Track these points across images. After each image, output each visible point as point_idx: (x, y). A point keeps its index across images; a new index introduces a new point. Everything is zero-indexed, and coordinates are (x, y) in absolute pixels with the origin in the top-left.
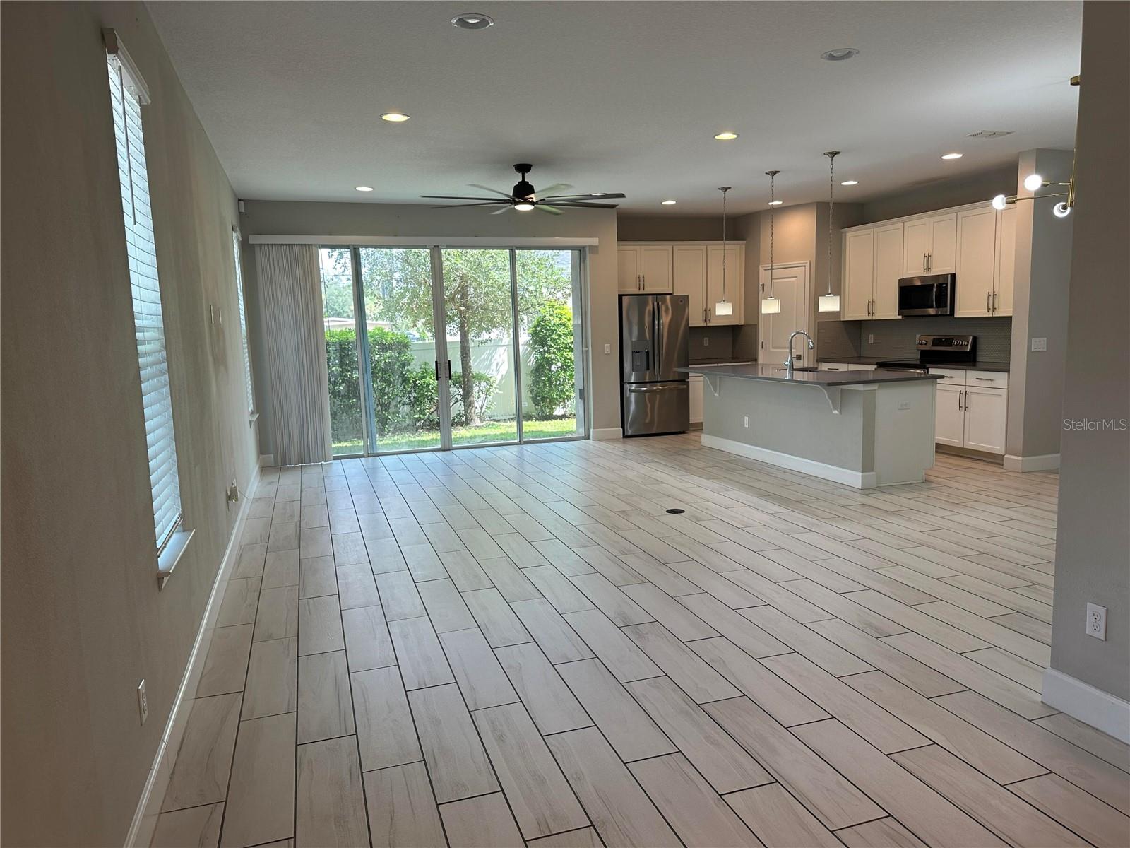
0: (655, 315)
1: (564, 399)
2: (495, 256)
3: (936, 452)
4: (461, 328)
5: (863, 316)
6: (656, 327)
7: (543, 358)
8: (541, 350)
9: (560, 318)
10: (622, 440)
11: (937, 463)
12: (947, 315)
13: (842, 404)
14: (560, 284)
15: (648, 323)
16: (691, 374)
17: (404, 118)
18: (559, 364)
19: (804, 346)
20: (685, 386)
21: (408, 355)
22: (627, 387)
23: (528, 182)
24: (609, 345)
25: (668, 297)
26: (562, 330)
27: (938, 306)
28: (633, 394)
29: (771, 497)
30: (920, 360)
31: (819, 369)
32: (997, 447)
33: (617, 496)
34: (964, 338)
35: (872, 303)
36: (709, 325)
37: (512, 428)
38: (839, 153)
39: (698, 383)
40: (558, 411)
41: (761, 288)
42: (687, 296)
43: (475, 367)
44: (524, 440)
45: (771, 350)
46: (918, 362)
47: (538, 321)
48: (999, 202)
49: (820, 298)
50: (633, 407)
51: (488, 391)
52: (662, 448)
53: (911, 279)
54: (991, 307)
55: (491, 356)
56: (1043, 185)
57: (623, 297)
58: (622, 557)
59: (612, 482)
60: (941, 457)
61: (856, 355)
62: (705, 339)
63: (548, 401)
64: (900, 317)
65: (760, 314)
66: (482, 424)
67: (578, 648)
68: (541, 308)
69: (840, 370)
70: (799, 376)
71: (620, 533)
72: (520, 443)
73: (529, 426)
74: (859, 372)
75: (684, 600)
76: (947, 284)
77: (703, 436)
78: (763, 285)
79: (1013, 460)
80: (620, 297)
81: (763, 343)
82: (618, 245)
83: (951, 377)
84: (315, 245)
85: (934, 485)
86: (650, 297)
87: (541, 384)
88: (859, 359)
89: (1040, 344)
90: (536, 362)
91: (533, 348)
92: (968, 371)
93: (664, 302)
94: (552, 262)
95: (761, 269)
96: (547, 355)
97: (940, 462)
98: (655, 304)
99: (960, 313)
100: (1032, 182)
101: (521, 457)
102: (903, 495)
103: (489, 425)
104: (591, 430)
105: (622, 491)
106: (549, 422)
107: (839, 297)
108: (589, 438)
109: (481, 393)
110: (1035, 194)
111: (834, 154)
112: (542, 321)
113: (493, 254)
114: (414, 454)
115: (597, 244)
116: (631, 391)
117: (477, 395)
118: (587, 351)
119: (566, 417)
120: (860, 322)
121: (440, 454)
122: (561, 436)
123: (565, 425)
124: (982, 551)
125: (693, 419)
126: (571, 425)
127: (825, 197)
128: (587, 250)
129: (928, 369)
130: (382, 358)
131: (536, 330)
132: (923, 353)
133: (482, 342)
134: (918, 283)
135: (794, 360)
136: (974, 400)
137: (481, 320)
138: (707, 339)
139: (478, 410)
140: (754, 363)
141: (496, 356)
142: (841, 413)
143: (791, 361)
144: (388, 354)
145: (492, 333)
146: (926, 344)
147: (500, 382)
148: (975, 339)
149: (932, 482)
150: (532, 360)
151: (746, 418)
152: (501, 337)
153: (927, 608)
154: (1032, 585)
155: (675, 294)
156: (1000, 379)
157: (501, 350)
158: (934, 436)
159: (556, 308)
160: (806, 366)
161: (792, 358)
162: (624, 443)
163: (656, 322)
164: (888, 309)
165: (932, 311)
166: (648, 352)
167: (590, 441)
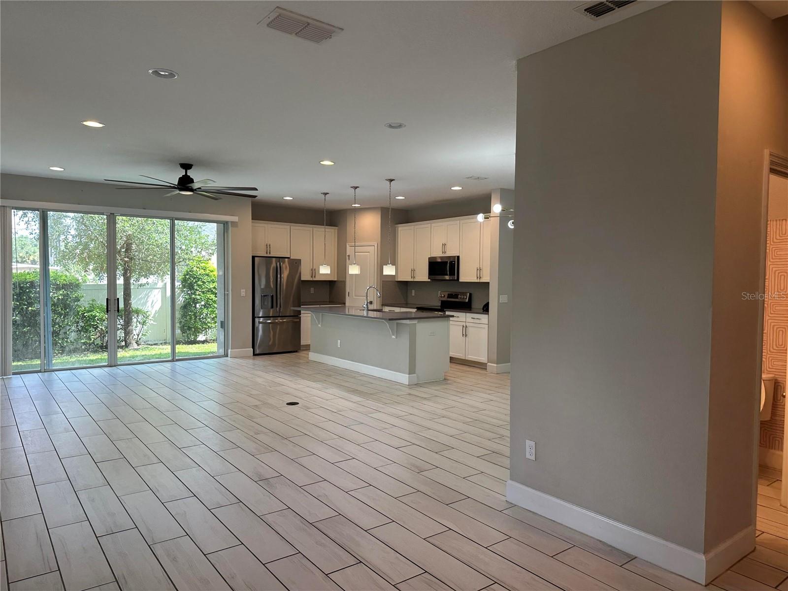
0: (278, 271)
1: (206, 329)
2: (156, 223)
3: (450, 362)
4: (125, 275)
5: (408, 278)
6: (279, 279)
7: (190, 298)
8: (189, 292)
9: (204, 270)
10: (252, 357)
11: (451, 369)
12: (455, 280)
13: (397, 332)
14: (206, 245)
15: (273, 276)
16: (302, 312)
17: (101, 125)
18: (203, 303)
19: (375, 296)
20: (298, 320)
21: (79, 293)
22: (257, 320)
23: (189, 176)
24: (244, 290)
25: (286, 259)
26: (206, 278)
27: (450, 275)
28: (261, 325)
29: (354, 391)
30: (441, 306)
31: (383, 310)
32: (483, 359)
33: (250, 395)
34: (464, 294)
35: (413, 271)
36: (314, 279)
37: (167, 349)
38: (394, 180)
39: (307, 318)
40: (201, 337)
41: (347, 257)
42: (300, 260)
43: (135, 304)
44: (177, 358)
45: (354, 297)
46: (440, 308)
47: (187, 271)
48: (480, 217)
49: (384, 266)
50: (260, 333)
51: (144, 322)
52: (283, 363)
53: (435, 258)
54: (478, 276)
55: (147, 295)
56: (502, 210)
57: (256, 258)
58: (255, 436)
59: (247, 386)
60: (453, 365)
61: (404, 303)
62: (311, 289)
63: (193, 330)
64: (429, 280)
65: (347, 274)
66: (139, 347)
67: (227, 497)
68: (190, 263)
69: (396, 311)
70: (371, 314)
71: (254, 420)
72: (173, 361)
73: (180, 348)
74: (407, 312)
75: (301, 460)
76: (455, 262)
77: (310, 353)
78: (349, 256)
79: (492, 366)
80: (253, 257)
81: (349, 293)
82: (252, 222)
83: (458, 317)
84: (9, 207)
85: (449, 382)
86: (274, 259)
87: (188, 317)
88: (406, 305)
89: (504, 299)
90: (184, 301)
91: (183, 291)
92: (467, 314)
93: (284, 262)
94: (200, 230)
95: (347, 245)
96: (193, 296)
97: (453, 368)
98: (278, 263)
99: (462, 279)
100: (497, 208)
101: (173, 371)
102: (433, 388)
103: (145, 348)
104: (229, 351)
105: (254, 392)
106: (194, 345)
107: (394, 266)
108: (227, 356)
109: (138, 323)
110: (500, 215)
111: (391, 180)
112: (190, 271)
113: (155, 222)
114: (84, 370)
115: (237, 221)
116: (259, 323)
117: (135, 324)
118: (228, 294)
119: (207, 342)
120: (407, 282)
121: (106, 369)
122: (204, 355)
123: (207, 347)
124: (476, 419)
125: (303, 342)
126: (213, 348)
127: (386, 205)
128: (230, 224)
129: (445, 312)
130: (56, 295)
131: (186, 278)
132: (443, 302)
133: (141, 285)
134: (439, 260)
135: (368, 304)
136: (470, 330)
137: (141, 268)
138: (313, 288)
139: (136, 337)
140: (343, 305)
141: (152, 296)
142: (396, 338)
143: (367, 305)
144: (61, 292)
145: (149, 279)
146: (444, 297)
147: (155, 315)
148: (470, 295)
149: (448, 380)
150: (181, 300)
151: (339, 341)
152: (156, 282)
153: (445, 453)
154: (502, 437)
155: (291, 258)
156: (484, 318)
157: (156, 292)
158: (449, 352)
159: (202, 263)
160: (375, 308)
161: (367, 303)
162: (254, 359)
163: (279, 276)
164: (423, 275)
165: (447, 277)
166: (272, 296)
167: (229, 359)
